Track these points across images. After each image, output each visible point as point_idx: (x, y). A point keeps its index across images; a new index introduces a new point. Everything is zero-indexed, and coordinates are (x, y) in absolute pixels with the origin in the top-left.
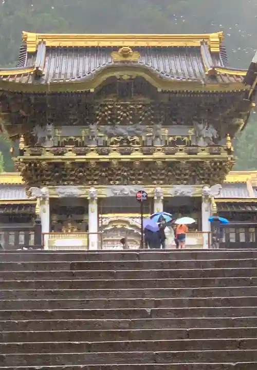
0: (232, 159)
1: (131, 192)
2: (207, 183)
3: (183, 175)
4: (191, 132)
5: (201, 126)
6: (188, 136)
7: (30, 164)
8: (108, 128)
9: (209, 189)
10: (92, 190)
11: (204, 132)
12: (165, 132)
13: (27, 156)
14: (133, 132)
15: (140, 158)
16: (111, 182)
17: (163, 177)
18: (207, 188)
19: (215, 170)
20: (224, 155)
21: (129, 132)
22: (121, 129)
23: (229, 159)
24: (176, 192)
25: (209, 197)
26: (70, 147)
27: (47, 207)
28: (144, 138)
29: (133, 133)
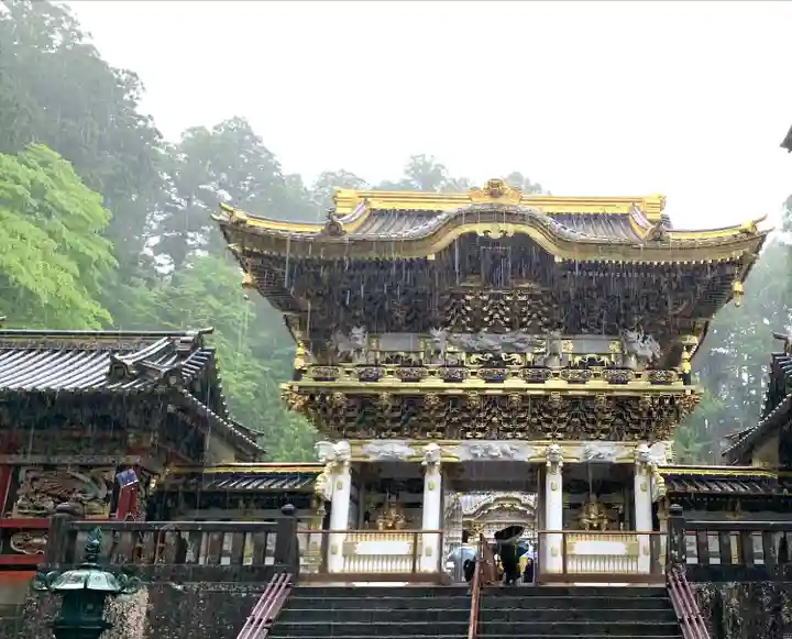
0: (692, 392)
1: (505, 453)
2: (645, 438)
3: (599, 424)
4: (614, 347)
5: (633, 335)
6: (609, 355)
7: (312, 397)
8: (465, 338)
9: (647, 450)
10: (432, 447)
11: (638, 347)
12: (567, 347)
13: (307, 381)
14: (511, 345)
15: (521, 389)
16: (469, 435)
17: (563, 426)
18: (644, 447)
19: (660, 413)
20: (679, 385)
21: (504, 345)
22: (487, 339)
23: (688, 392)
24: (587, 454)
25: (649, 463)
26: (391, 367)
27: (346, 478)
28: (530, 357)
29: (510, 348)
